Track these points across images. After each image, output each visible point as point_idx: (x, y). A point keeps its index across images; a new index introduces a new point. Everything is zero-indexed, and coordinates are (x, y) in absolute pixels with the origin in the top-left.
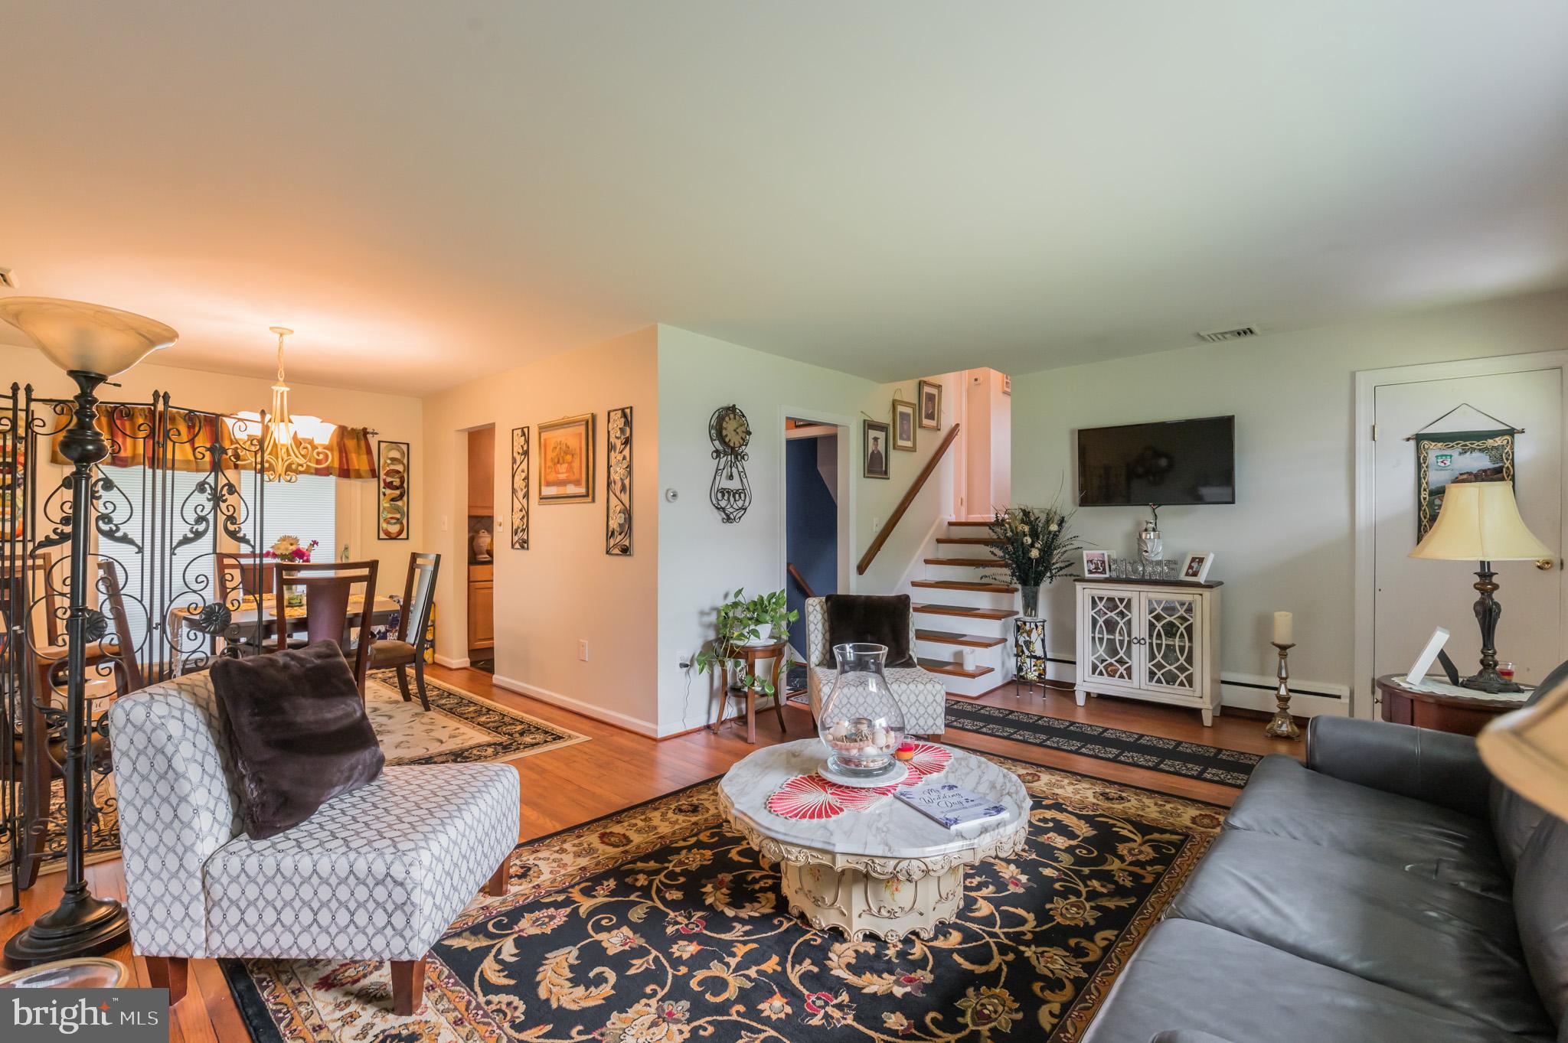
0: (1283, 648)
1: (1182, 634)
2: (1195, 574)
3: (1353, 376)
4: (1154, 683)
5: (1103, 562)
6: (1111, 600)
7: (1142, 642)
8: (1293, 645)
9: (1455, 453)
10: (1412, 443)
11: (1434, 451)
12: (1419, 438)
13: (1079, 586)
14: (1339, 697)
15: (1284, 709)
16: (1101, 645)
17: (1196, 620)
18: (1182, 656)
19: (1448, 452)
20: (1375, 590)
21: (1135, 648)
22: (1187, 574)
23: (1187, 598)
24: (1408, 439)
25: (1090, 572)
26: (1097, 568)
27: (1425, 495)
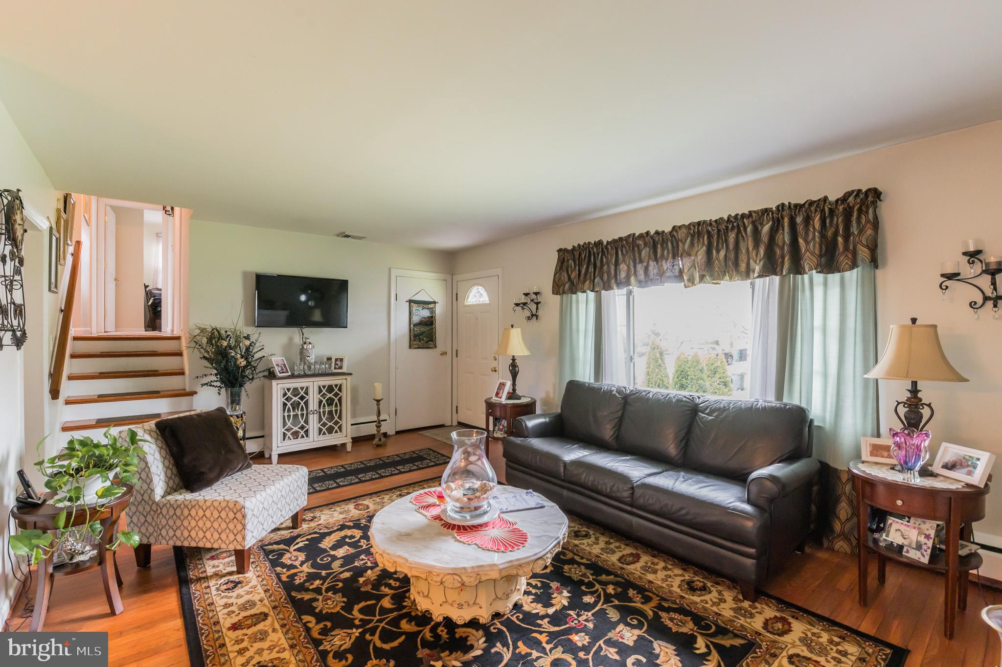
0: (378, 401)
1: (336, 403)
2: (341, 368)
3: (390, 269)
4: (321, 436)
5: (285, 365)
6: (296, 389)
7: (315, 412)
8: (382, 399)
9: (420, 309)
10: (408, 303)
11: (415, 307)
12: (410, 301)
13: (274, 383)
14: (386, 420)
15: (379, 432)
16: (289, 420)
17: (343, 394)
18: (336, 416)
19: (418, 308)
20: (396, 368)
21: (311, 417)
22: (335, 368)
23: (339, 382)
24: (407, 302)
25: (280, 373)
26: (282, 369)
27: (412, 326)
